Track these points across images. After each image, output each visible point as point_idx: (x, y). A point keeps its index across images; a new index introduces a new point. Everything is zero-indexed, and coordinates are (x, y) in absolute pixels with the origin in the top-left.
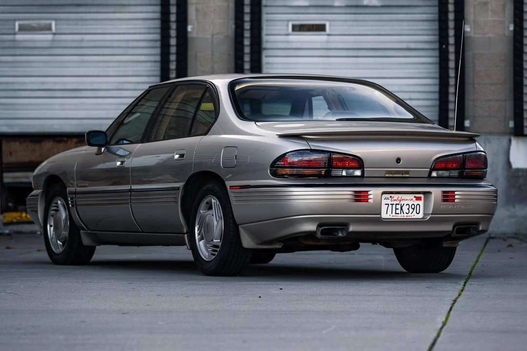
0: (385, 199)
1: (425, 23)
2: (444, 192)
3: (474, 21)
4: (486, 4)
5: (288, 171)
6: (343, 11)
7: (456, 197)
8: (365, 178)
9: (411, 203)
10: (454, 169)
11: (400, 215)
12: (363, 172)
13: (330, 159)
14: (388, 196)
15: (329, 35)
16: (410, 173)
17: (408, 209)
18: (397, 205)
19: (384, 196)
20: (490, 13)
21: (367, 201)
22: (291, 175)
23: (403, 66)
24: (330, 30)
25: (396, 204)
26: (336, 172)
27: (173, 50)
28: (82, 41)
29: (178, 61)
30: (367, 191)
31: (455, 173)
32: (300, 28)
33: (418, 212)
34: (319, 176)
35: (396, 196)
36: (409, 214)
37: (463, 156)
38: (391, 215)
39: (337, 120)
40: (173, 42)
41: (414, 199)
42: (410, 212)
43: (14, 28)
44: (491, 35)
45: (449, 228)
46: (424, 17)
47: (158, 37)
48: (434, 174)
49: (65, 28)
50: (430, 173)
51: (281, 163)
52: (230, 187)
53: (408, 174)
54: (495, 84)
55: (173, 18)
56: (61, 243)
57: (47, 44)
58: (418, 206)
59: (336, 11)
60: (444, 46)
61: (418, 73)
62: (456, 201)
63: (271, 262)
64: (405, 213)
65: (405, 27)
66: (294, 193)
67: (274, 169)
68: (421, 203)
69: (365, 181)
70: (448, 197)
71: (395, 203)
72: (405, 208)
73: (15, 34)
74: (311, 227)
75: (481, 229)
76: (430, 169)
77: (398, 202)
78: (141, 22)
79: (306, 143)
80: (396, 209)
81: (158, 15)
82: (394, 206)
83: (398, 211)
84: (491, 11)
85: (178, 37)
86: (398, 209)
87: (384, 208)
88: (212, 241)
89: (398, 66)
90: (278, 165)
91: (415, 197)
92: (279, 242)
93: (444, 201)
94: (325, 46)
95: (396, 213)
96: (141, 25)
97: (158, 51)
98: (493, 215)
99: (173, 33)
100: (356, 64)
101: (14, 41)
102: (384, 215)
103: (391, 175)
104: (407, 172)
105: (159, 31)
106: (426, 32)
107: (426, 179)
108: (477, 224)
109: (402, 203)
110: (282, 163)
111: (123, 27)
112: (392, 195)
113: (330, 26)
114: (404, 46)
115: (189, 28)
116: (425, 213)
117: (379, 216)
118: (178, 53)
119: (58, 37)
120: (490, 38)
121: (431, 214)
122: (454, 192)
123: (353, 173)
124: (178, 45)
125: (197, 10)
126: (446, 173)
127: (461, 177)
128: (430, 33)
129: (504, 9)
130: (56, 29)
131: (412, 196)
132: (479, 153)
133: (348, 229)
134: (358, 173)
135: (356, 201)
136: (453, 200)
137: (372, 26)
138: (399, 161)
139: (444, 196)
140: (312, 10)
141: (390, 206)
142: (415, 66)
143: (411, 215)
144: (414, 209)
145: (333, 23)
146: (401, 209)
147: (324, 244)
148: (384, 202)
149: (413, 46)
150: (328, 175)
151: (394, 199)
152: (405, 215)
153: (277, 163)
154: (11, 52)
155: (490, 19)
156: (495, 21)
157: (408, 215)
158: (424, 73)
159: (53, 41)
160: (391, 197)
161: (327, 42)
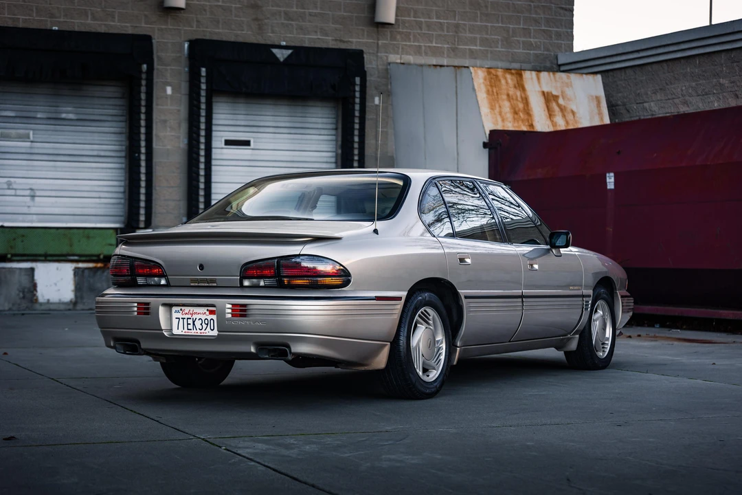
1: (112, 135)
3: (157, 136)
4: (165, 121)
6: (45, 122)
15: (32, 142)
20: (169, 129)
23: (94, 170)
24: (33, 137)
44: (169, 147)
46: (112, 130)
54: (172, 187)
59: (38, 121)
60: (137, 155)
61: (106, 176)
65: (96, 137)
84: (170, 128)
89: (90, 170)
94: (29, 151)
100: (55, 167)
106: (113, 143)
113: (33, 134)
114: (95, 153)
120: (168, 149)
128: (117, 143)
129: (179, 126)
137: (68, 135)
140: (18, 120)
142: (104, 170)
145: (36, 132)
149: (102, 153)
155: (168, 134)
156: (172, 135)
158: (112, 176)
161: (31, 148)
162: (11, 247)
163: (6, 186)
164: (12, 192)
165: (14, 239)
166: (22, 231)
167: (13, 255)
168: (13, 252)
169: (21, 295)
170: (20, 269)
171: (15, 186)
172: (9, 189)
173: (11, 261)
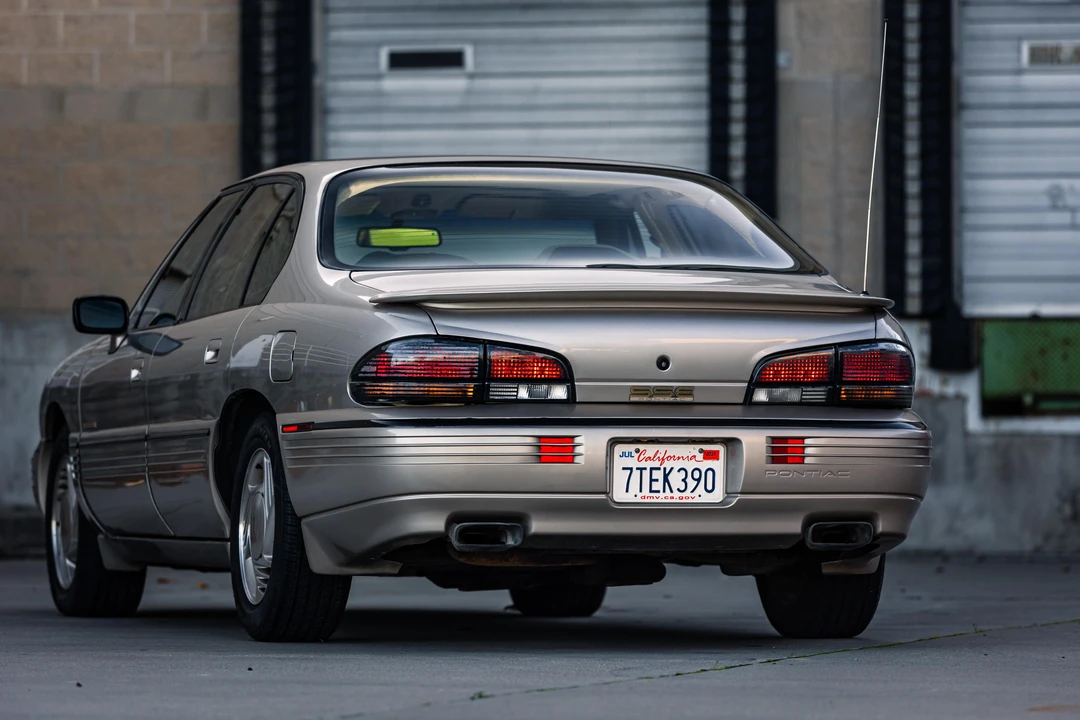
0: (623, 455)
2: (774, 439)
5: (388, 388)
7: (808, 451)
8: (578, 407)
9: (690, 466)
10: (814, 384)
11: (661, 495)
12: (572, 392)
13: (484, 363)
14: (632, 448)
16: (695, 393)
17: (684, 480)
18: (654, 472)
19: (619, 449)
21: (570, 460)
22: (396, 398)
25: (652, 469)
26: (499, 392)
27: (738, 111)
28: (536, 91)
29: (749, 137)
30: (573, 437)
31: (818, 394)
32: (1045, 57)
33: (710, 487)
34: (463, 400)
35: (651, 450)
36: (687, 493)
37: (836, 354)
38: (640, 495)
39: (589, 267)
40: (737, 91)
41: (700, 456)
42: (690, 488)
43: (377, 64)
45: (793, 526)
47: (702, 80)
48: (761, 396)
49: (496, 61)
50: (750, 393)
51: (370, 369)
52: (283, 426)
53: (691, 395)
55: (737, 34)
56: (73, 566)
57: (454, 101)
58: (710, 473)
62: (807, 460)
63: (598, 614)
64: (674, 489)
66: (399, 441)
67: (358, 383)
68: (718, 465)
69: (579, 413)
70: (782, 452)
71: (649, 465)
72: (676, 480)
73: (379, 77)
74: (434, 523)
75: (880, 528)
76: (750, 382)
77: (656, 464)
78: (671, 46)
79: (426, 320)
80: (652, 480)
81: (703, 29)
82: (646, 474)
83: (657, 486)
85: (750, 80)
86: (657, 480)
87: (619, 477)
88: (261, 556)
90: (365, 373)
91: (701, 451)
92: (385, 558)
93: (775, 460)
95: (651, 491)
96: (671, 53)
97: (703, 115)
98: (921, 498)
99: (738, 70)
101: (380, 93)
102: (619, 495)
103: (645, 399)
104: (689, 391)
105: (703, 66)
107: (739, 408)
108: (870, 518)
109: (668, 465)
110: (374, 369)
111: (630, 57)
112: (641, 447)
115: (782, 59)
116: (729, 491)
117: (603, 497)
118: (749, 119)
119: (480, 83)
121: (741, 493)
122: (803, 438)
123: (548, 392)
124: (750, 100)
125: (800, 15)
126: (794, 395)
127: (833, 402)
130: (476, 64)
131: (694, 449)
132: (882, 346)
133: (526, 528)
134: (559, 392)
135: (541, 459)
136: (801, 460)
138: (663, 364)
139: (774, 450)
141: (636, 474)
143: (693, 495)
144: (699, 480)
146: (666, 479)
147: (520, 565)
148: (619, 463)
150: (481, 398)
151: (647, 455)
152: (676, 494)
153: (363, 370)
154: (372, 119)
157: (683, 494)
159: (468, 92)
160: (637, 451)
162: (1035, 374)
163: (1045, 201)
164: (1065, 218)
165: (1043, 352)
166: (1064, 330)
167: (1039, 397)
168: (1040, 387)
169: (1068, 510)
170: (1065, 437)
171: (1071, 201)
172: (1055, 208)
173: (1035, 412)
